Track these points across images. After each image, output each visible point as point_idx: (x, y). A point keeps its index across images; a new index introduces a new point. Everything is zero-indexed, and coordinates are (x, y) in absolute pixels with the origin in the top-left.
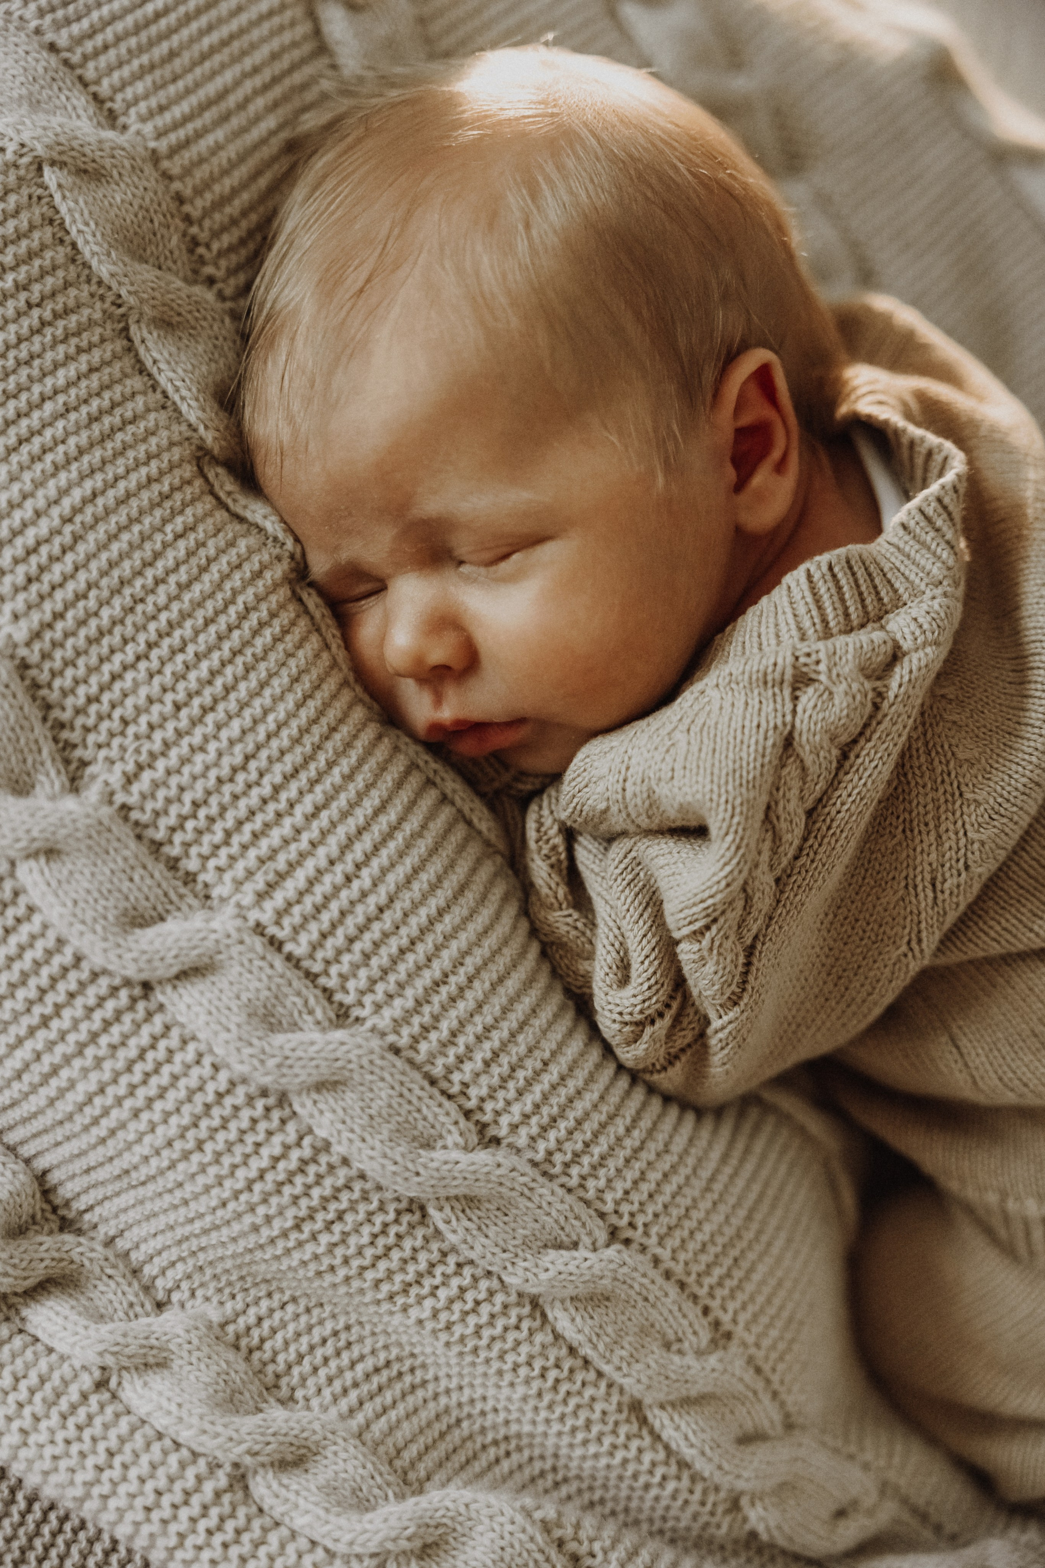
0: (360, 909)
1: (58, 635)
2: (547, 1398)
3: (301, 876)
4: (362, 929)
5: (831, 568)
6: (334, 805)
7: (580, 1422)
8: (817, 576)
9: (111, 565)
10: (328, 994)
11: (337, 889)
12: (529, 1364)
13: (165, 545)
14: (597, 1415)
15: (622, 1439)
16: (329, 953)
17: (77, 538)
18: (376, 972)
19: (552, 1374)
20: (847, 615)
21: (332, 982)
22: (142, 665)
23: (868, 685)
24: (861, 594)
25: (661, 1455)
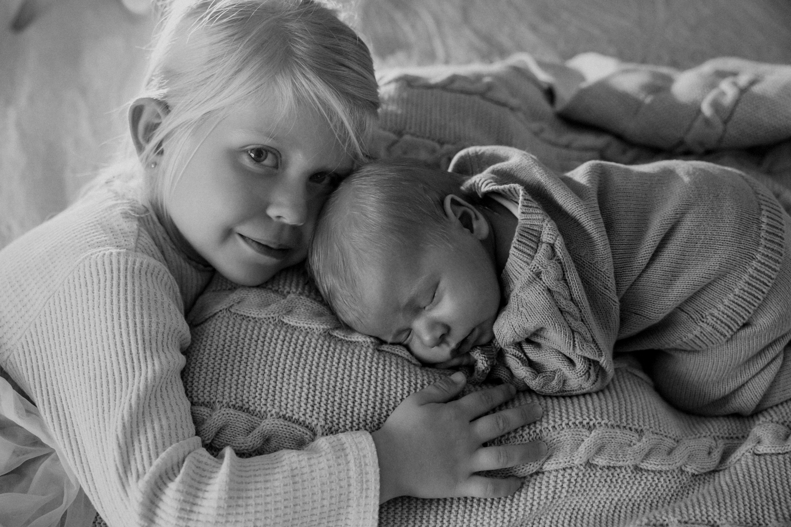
9: (328, 385)
13: (337, 368)
17: (315, 386)
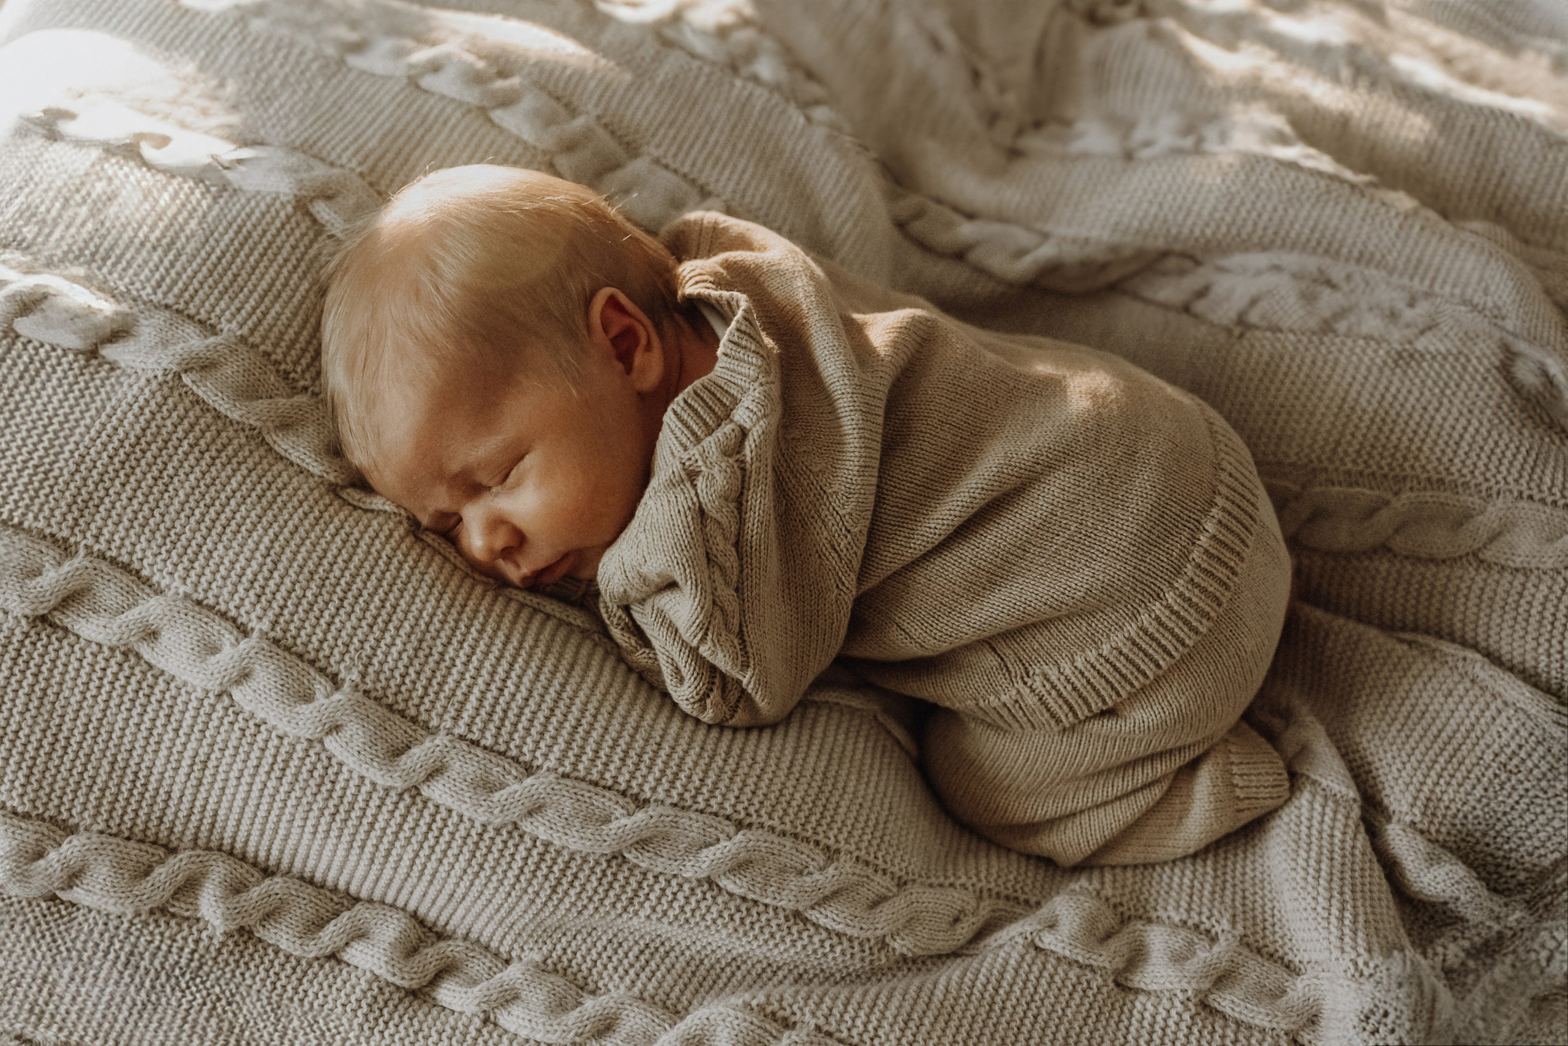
0: (513, 705)
1: (287, 617)
2: (741, 930)
3: (473, 700)
4: (519, 716)
5: (686, 402)
6: (478, 651)
7: (767, 936)
8: (679, 410)
10: (515, 760)
11: (496, 699)
12: (721, 916)
14: (775, 928)
15: (796, 936)
16: (506, 737)
18: (536, 737)
19: (737, 917)
20: (706, 424)
21: (514, 752)
22: (342, 612)
23: (731, 461)
24: (710, 408)
25: (824, 935)
